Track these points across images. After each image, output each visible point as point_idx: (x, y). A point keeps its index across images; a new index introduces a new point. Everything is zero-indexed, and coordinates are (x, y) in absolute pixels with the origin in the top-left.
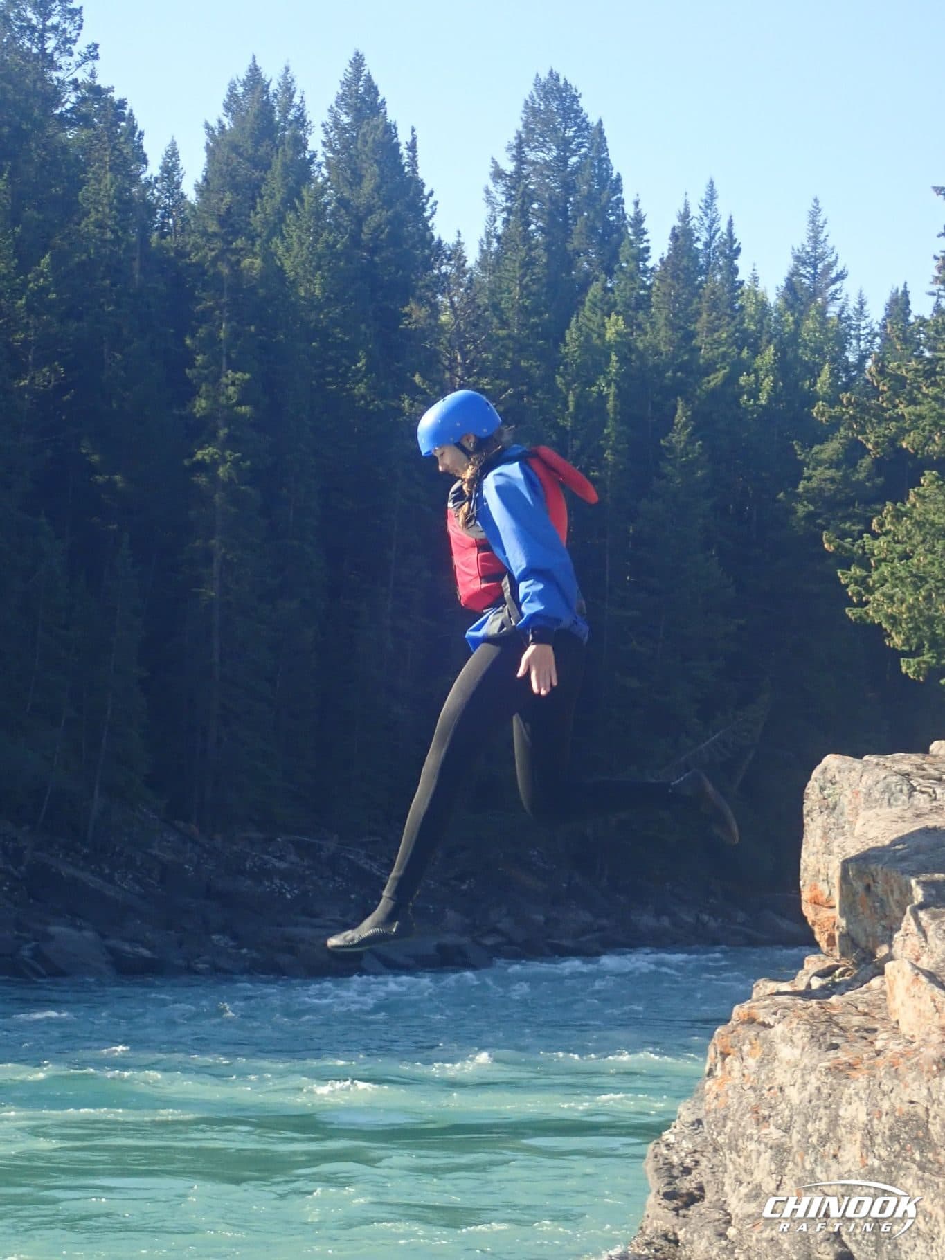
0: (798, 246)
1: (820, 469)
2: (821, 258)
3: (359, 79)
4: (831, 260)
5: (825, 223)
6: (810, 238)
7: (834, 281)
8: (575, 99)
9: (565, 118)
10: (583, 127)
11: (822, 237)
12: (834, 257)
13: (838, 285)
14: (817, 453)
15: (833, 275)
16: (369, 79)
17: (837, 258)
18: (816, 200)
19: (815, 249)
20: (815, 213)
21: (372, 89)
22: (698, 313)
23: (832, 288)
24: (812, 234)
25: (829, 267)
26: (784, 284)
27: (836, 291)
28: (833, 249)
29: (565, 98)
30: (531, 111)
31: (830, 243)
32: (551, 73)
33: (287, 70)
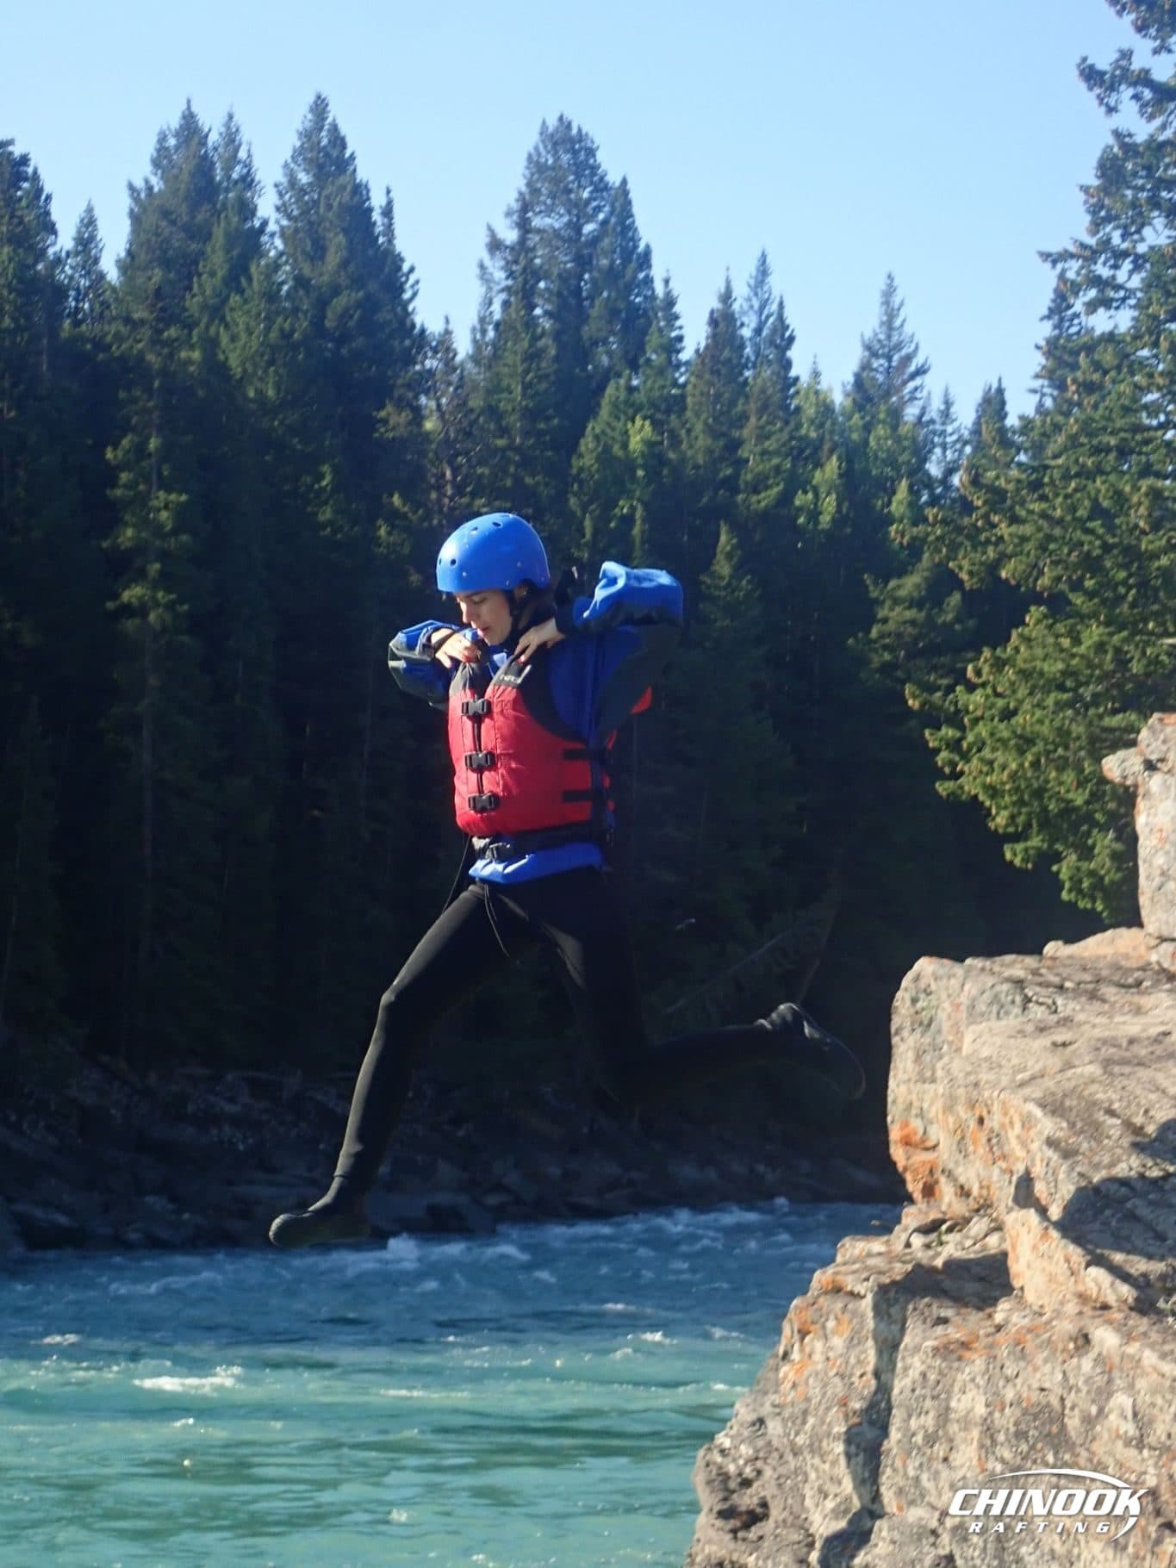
0: (868, 334)
1: (898, 609)
2: (898, 347)
3: (321, 129)
4: (910, 350)
5: (902, 304)
6: (882, 323)
7: (913, 376)
8: (591, 152)
9: (578, 176)
10: (601, 187)
11: (897, 323)
12: (913, 347)
13: (918, 381)
14: (893, 589)
15: (912, 368)
16: (335, 128)
17: (917, 348)
18: (890, 277)
19: (889, 337)
20: (889, 293)
21: (339, 141)
22: (744, 417)
23: (911, 385)
24: (884, 318)
25: (908, 359)
26: (851, 379)
27: (916, 389)
28: (913, 336)
29: (579, 151)
30: (536, 166)
31: (908, 329)
32: (561, 118)
33: (231, 117)
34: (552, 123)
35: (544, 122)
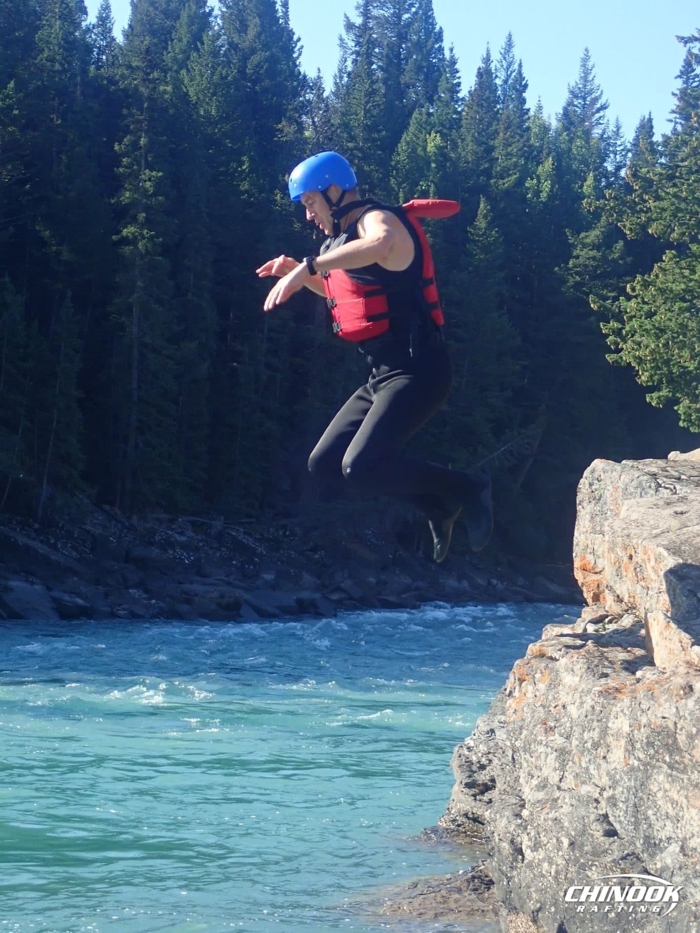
0: (573, 84)
1: (585, 250)
2: (590, 92)
4: (597, 95)
5: (593, 67)
6: (581, 77)
7: (598, 110)
11: (590, 78)
12: (599, 92)
13: (602, 113)
14: (583, 238)
15: (598, 106)
17: (602, 93)
18: (587, 50)
19: (585, 86)
20: (586, 59)
22: (497, 132)
23: (597, 115)
24: (583, 75)
25: (596, 100)
26: (562, 112)
27: (600, 118)
28: (599, 86)
31: (596, 82)
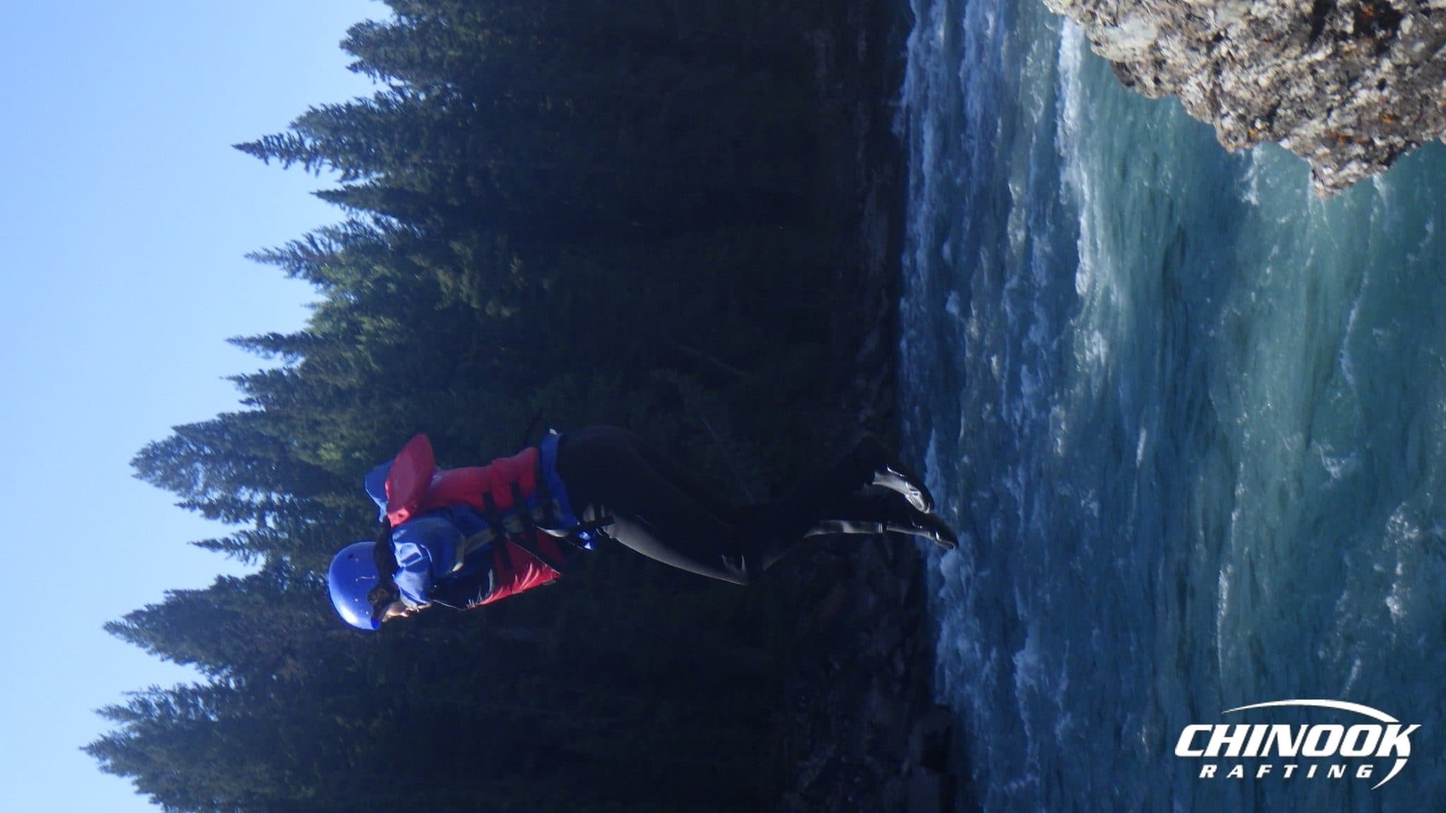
0: (285, 273)
1: (462, 288)
2: (294, 254)
3: (126, 628)
4: (296, 246)
5: (266, 250)
6: (278, 263)
7: (315, 245)
8: (155, 446)
9: (171, 454)
10: (178, 442)
11: (278, 253)
12: (294, 244)
13: (318, 242)
14: (447, 289)
15: (309, 246)
16: (128, 617)
17: (295, 242)
18: (247, 256)
19: (287, 259)
20: (257, 257)
21: (136, 615)
22: (321, 382)
23: (321, 247)
24: (274, 262)
25: (302, 247)
26: (314, 286)
27: (323, 243)
28: (287, 244)
29: (154, 454)
30: (163, 482)
31: (283, 246)
32: (132, 465)
33: (99, 712)
34: (135, 471)
35: (134, 476)
